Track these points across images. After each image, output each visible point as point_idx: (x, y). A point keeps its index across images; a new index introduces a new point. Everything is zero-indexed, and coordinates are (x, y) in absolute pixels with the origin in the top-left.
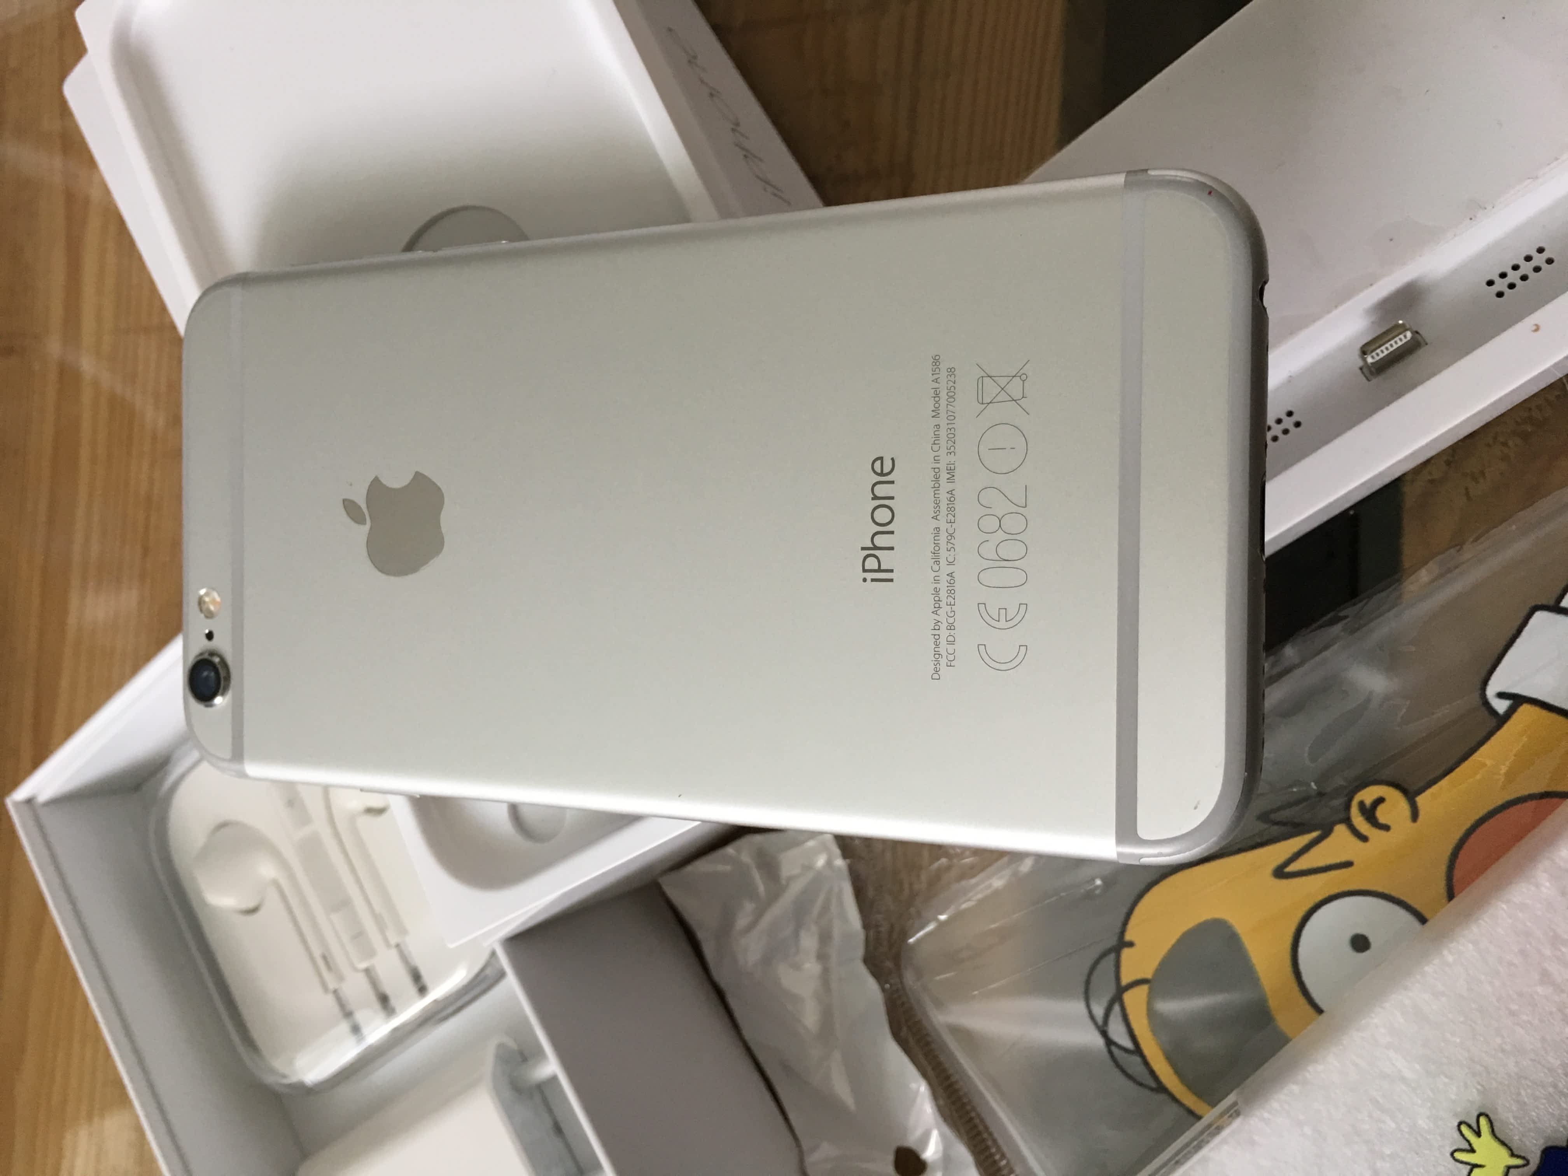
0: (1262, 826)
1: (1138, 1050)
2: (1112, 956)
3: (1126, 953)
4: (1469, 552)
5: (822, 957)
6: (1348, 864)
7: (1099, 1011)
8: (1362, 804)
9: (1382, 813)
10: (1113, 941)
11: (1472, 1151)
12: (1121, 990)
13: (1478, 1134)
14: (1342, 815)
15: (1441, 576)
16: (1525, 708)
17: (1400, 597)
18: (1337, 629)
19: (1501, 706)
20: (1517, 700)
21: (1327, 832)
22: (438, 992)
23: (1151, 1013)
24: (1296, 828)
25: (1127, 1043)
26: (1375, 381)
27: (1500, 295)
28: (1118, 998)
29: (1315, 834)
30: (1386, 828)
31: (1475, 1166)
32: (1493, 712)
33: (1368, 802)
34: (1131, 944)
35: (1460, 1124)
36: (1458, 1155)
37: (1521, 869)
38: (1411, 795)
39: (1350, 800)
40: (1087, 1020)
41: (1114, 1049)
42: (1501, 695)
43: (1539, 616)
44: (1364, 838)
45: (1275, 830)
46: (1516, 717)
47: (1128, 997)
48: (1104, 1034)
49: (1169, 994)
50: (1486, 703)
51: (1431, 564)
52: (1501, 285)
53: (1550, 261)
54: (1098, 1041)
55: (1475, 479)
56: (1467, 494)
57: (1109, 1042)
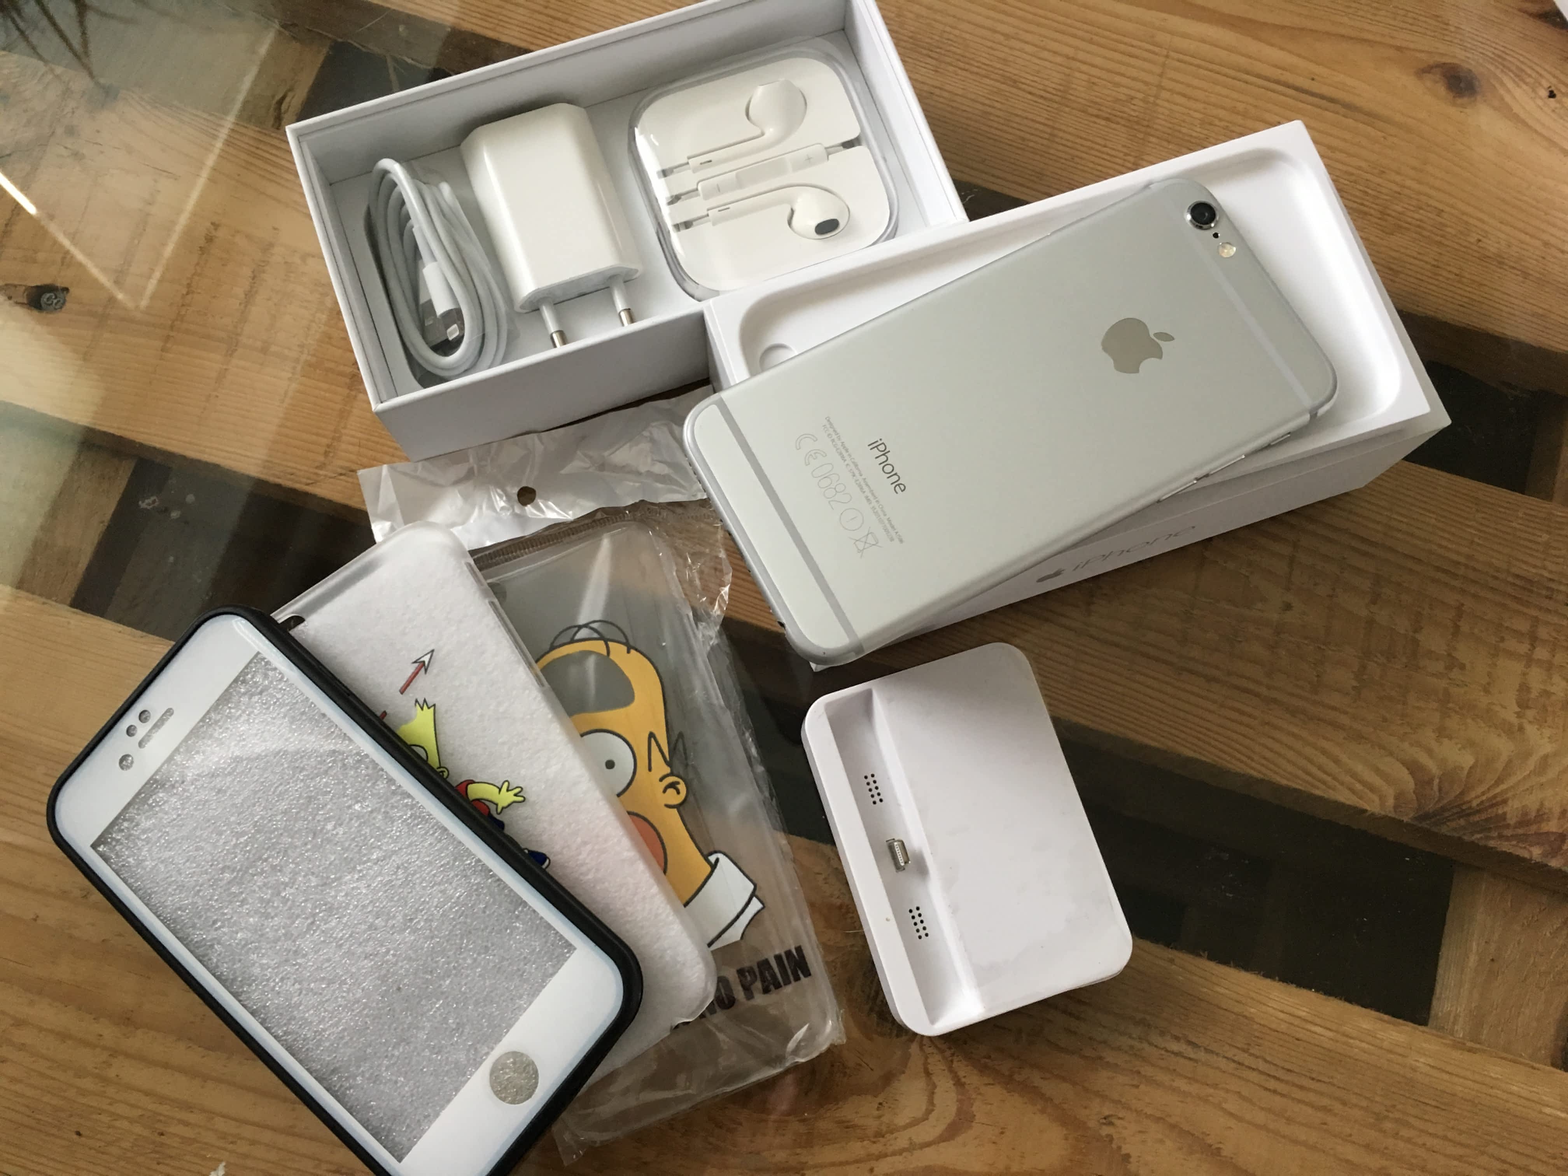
0: (676, 733)
1: (572, 641)
2: (624, 641)
3: (625, 648)
4: (790, 865)
5: (649, 474)
6: (650, 769)
7: (594, 625)
8: (678, 783)
9: (671, 791)
10: (632, 643)
11: (508, 790)
12: (606, 641)
13: (516, 795)
14: (675, 772)
15: (781, 850)
16: (709, 869)
17: (775, 829)
18: (767, 794)
19: (712, 858)
20: (714, 866)
21: (669, 764)
22: (675, 238)
23: (590, 653)
24: (673, 749)
25: (578, 637)
26: (886, 844)
27: (911, 911)
28: (601, 638)
29: (668, 758)
30: (664, 791)
31: (500, 790)
32: (711, 854)
33: (679, 786)
34: (628, 652)
35: (522, 789)
36: (506, 784)
37: (636, 845)
38: (678, 807)
39: (681, 778)
40: (592, 620)
41: (576, 629)
42: (717, 860)
43: (752, 887)
44: (661, 780)
45: (674, 738)
46: (706, 864)
47: (602, 642)
48: (586, 626)
49: (598, 665)
50: (716, 852)
51: (789, 846)
52: (915, 913)
53: (920, 937)
54: (582, 621)
55: (825, 879)
56: (818, 874)
57: (580, 627)
